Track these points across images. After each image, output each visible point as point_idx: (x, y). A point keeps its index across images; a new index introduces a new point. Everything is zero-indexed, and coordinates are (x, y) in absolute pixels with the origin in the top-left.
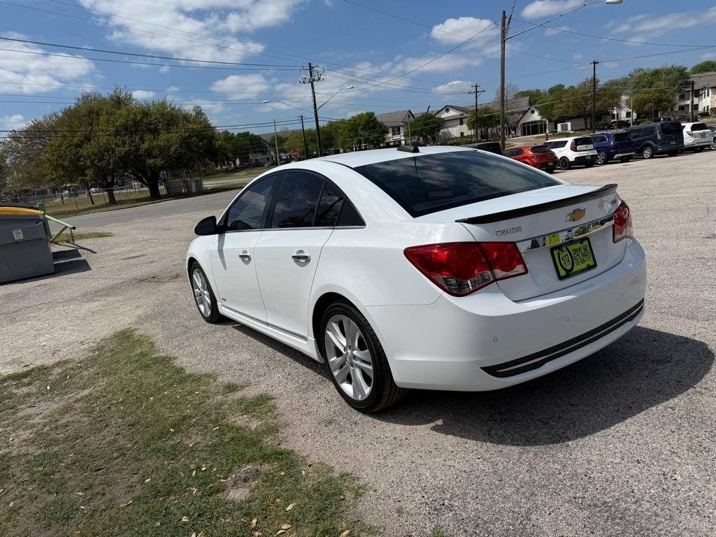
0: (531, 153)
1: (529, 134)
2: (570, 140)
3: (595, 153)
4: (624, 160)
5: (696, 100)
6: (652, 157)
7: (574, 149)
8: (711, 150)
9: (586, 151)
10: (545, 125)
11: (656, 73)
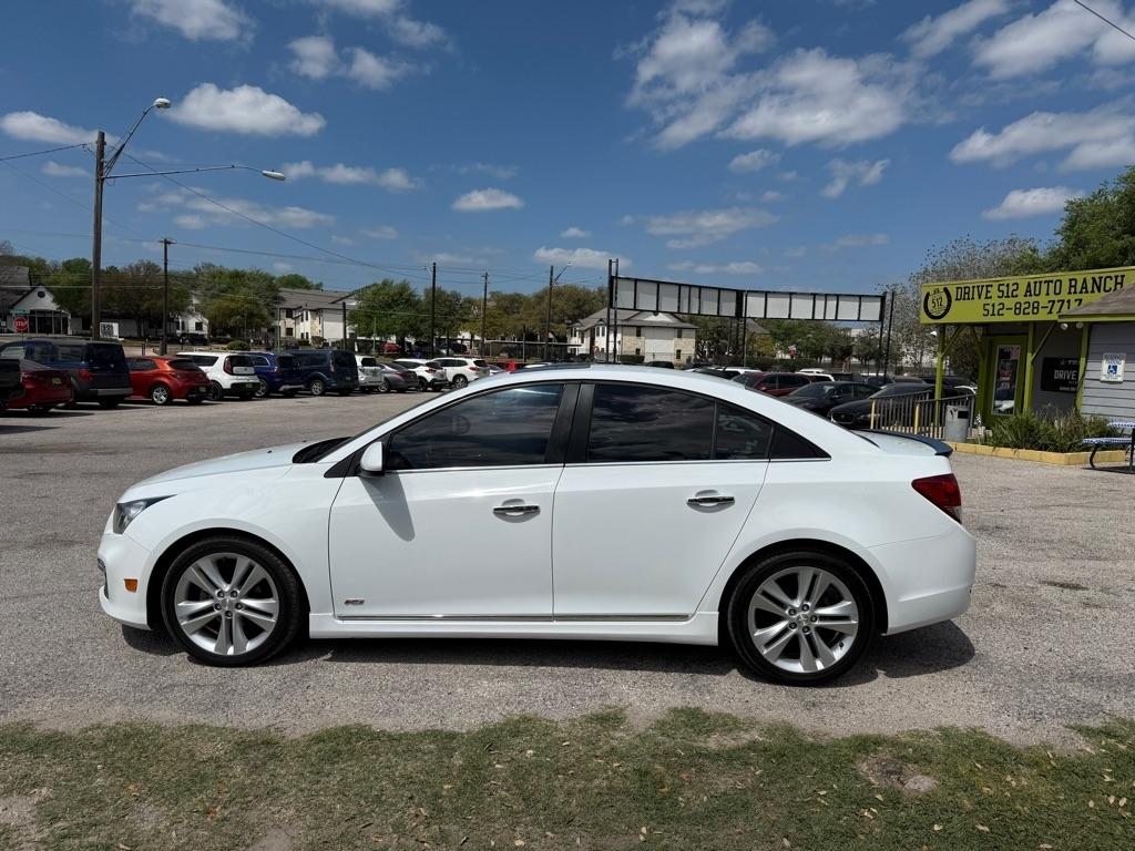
0: (169, 369)
1: (34, 332)
2: (222, 357)
3: (255, 380)
4: (289, 395)
5: (290, 323)
6: (323, 394)
7: (228, 369)
8: (379, 392)
9: (246, 377)
10: (65, 320)
11: (237, 276)
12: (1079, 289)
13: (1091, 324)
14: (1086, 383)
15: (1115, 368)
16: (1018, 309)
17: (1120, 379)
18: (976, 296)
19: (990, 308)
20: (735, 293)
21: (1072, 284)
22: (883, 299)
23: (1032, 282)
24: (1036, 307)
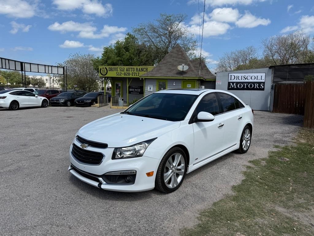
12: (138, 70)
13: (145, 79)
14: (145, 92)
15: (151, 88)
16: (125, 74)
17: (152, 91)
18: (114, 70)
19: (118, 73)
20: (20, 63)
21: (137, 69)
22: (64, 68)
23: (128, 68)
24: (129, 74)
